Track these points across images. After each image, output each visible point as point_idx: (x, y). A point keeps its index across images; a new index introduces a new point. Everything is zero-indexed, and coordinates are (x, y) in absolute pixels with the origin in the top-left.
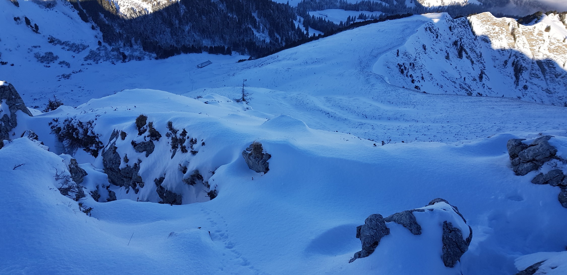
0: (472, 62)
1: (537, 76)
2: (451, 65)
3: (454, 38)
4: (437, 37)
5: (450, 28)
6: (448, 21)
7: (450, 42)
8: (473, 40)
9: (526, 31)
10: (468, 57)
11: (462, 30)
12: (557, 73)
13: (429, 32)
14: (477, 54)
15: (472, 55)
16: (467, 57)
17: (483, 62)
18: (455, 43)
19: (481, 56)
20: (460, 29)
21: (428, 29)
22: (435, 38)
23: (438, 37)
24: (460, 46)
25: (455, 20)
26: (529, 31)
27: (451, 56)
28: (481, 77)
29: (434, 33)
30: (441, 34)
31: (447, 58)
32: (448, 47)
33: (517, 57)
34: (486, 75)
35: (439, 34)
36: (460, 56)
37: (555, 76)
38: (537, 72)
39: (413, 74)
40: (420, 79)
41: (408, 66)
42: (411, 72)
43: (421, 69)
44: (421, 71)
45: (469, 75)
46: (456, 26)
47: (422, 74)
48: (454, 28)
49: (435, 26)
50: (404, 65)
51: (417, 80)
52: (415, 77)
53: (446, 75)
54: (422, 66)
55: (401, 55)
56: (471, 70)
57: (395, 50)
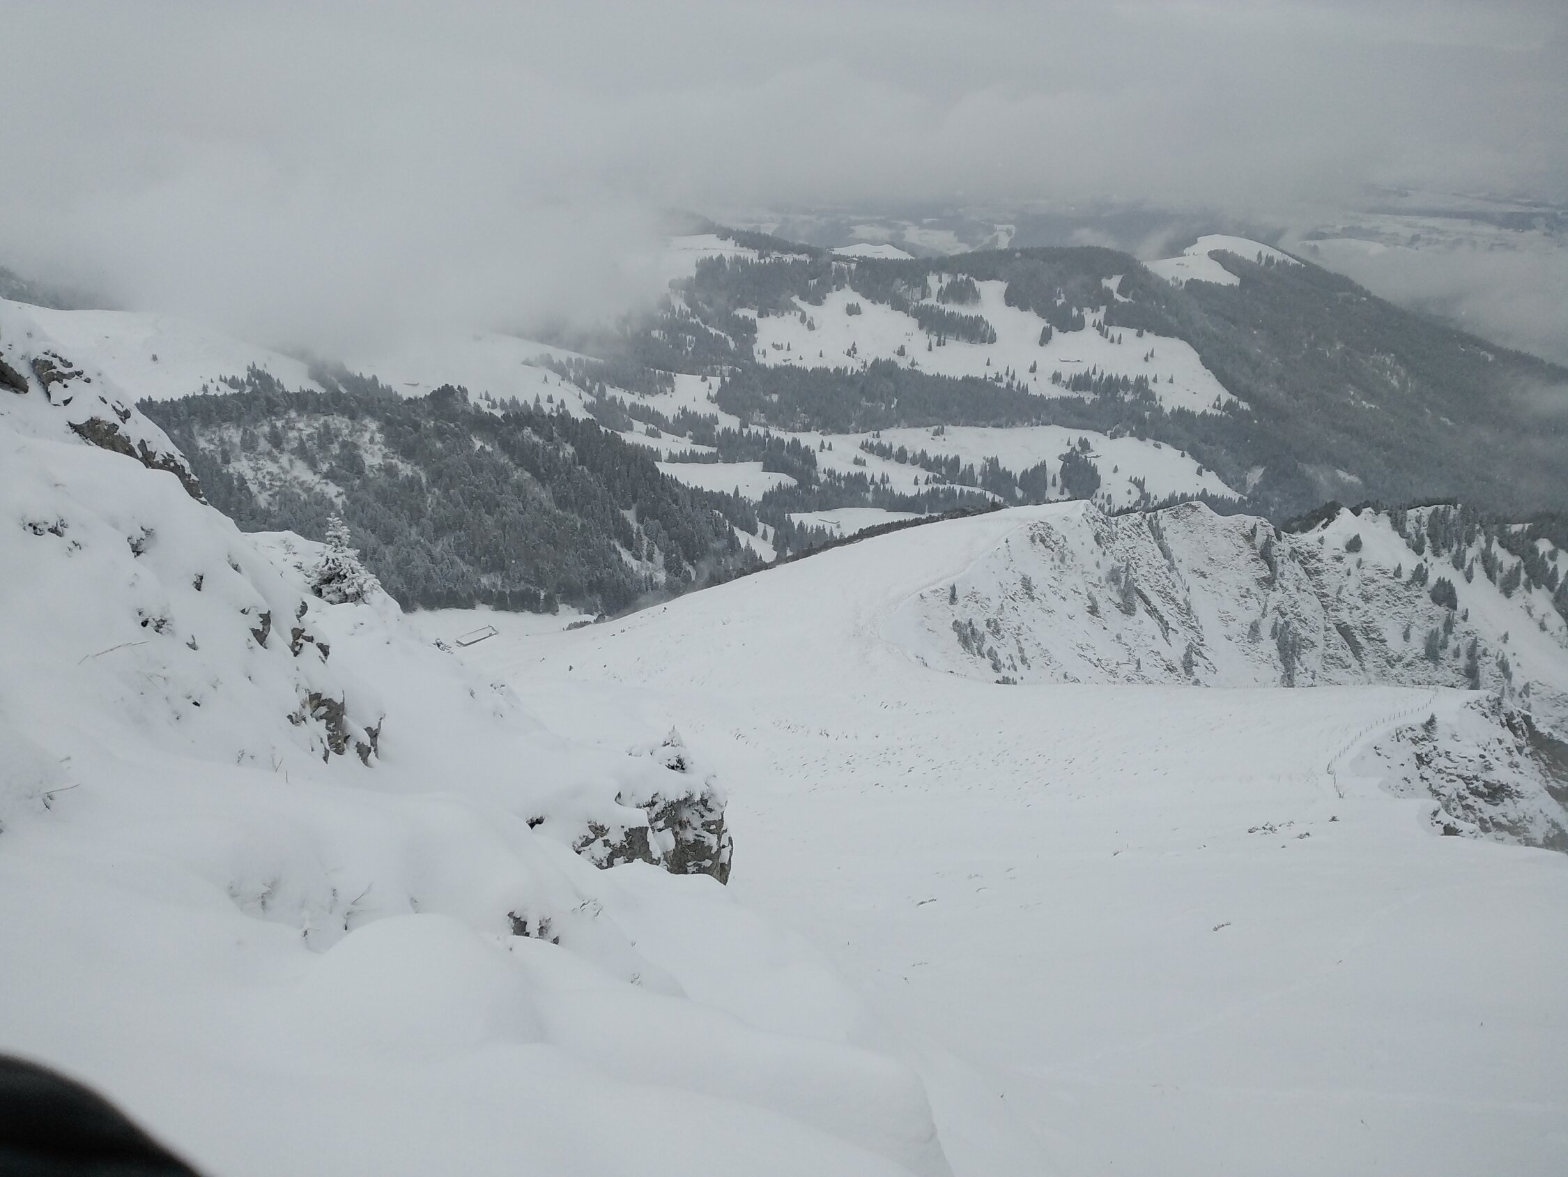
0: (1166, 627)
1: (1341, 660)
2: (1105, 628)
3: (1109, 562)
4: (1062, 560)
5: (1097, 538)
6: (1091, 521)
7: (1103, 572)
8: (1166, 570)
9: (1300, 547)
10: (1152, 611)
11: (1134, 544)
12: (1390, 655)
13: (1041, 546)
14: (1178, 606)
15: (1166, 609)
16: (1147, 611)
17: (1195, 624)
18: (1114, 577)
19: (1189, 609)
20: (1129, 543)
21: (1038, 540)
22: (1057, 562)
23: (1066, 560)
24: (1126, 583)
25: (1113, 519)
26: (1306, 547)
27: (1103, 606)
28: (1189, 666)
29: (1053, 551)
30: (1071, 553)
31: (1093, 610)
32: (1095, 585)
33: (1283, 614)
34: (1205, 658)
35: (1065, 552)
36: (1128, 610)
37: (1388, 662)
38: (1341, 653)
39: (995, 648)
40: (1018, 662)
41: (981, 627)
42: (990, 642)
43: (1018, 635)
44: (1018, 642)
45: (1156, 658)
46: (1117, 533)
47: (1021, 650)
48: (1113, 538)
49: (1057, 533)
50: (970, 623)
51: (1008, 663)
52: (1002, 656)
53: (1089, 654)
54: (1019, 628)
55: (961, 601)
56: (1160, 644)
57: (946, 587)
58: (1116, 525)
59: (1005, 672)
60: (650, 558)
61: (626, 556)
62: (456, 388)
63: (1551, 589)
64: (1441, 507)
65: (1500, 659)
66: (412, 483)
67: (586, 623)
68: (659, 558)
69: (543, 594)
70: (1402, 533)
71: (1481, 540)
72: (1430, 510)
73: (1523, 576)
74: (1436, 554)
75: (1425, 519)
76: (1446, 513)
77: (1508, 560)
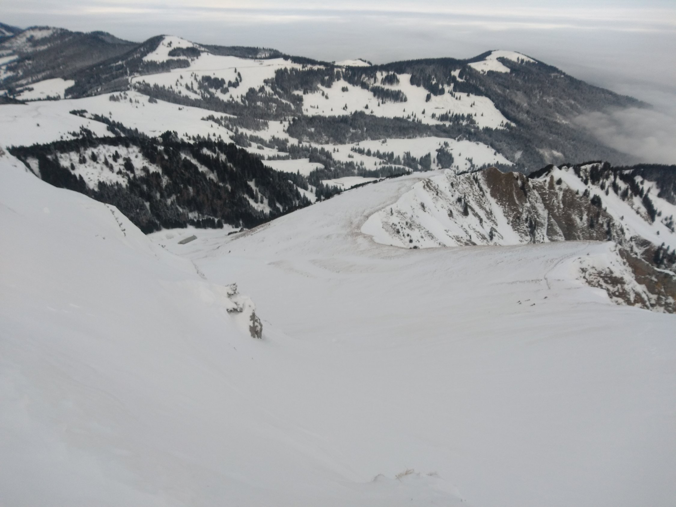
0: (481, 220)
1: (555, 231)
2: (456, 223)
3: (457, 195)
4: (437, 194)
5: (452, 185)
6: (449, 177)
7: (454, 199)
8: (481, 197)
9: (537, 184)
10: (476, 215)
11: (467, 186)
13: (428, 189)
14: (487, 212)
15: (482, 213)
16: (473, 214)
17: (494, 219)
18: (459, 200)
19: (491, 212)
20: (465, 186)
21: (426, 186)
22: (435, 196)
23: (439, 194)
24: (464, 203)
25: (458, 177)
26: (539, 184)
27: (455, 213)
28: (491, 236)
29: (433, 191)
30: (441, 191)
31: (451, 215)
32: (451, 204)
33: (530, 213)
34: (498, 233)
35: (438, 191)
36: (466, 213)
38: (555, 228)
39: (410, 234)
40: (420, 239)
41: (404, 225)
42: (408, 231)
43: (420, 227)
44: (420, 230)
45: (477, 234)
46: (460, 182)
47: (421, 234)
48: (458, 184)
49: (434, 183)
50: (399, 223)
51: (416, 239)
52: (414, 237)
53: (450, 233)
54: (420, 224)
55: (395, 214)
56: (479, 228)
57: (388, 209)
58: (460, 179)
59: (415, 243)
60: (262, 202)
61: (252, 202)
62: (172, 132)
63: (641, 196)
64: (595, 164)
65: (620, 227)
66: (156, 175)
67: (236, 232)
68: (266, 201)
69: (216, 220)
70: (579, 176)
71: (612, 177)
72: (590, 166)
73: (630, 192)
74: (593, 183)
75: (589, 170)
76: (597, 167)
77: (622, 185)
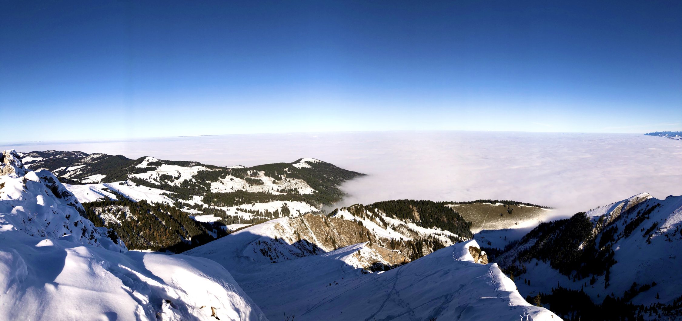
3: (294, 230)
5: (290, 225)
6: (288, 221)
13: (277, 228)
16: (304, 240)
17: (314, 241)
18: (295, 233)
20: (297, 225)
27: (293, 240)
29: (280, 229)
39: (271, 255)
40: (276, 257)
41: (267, 250)
42: (269, 253)
43: (275, 250)
44: (276, 252)
46: (294, 223)
47: (277, 254)
48: (293, 225)
49: (281, 225)
50: (264, 249)
51: (274, 257)
52: (272, 256)
53: (292, 252)
54: (275, 249)
55: (261, 244)
57: (257, 241)
58: (294, 221)
59: (274, 260)
60: (188, 238)
68: (190, 238)
74: (357, 216)
75: (354, 209)
76: (357, 207)
